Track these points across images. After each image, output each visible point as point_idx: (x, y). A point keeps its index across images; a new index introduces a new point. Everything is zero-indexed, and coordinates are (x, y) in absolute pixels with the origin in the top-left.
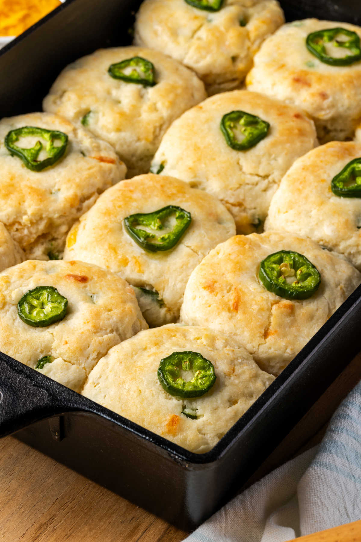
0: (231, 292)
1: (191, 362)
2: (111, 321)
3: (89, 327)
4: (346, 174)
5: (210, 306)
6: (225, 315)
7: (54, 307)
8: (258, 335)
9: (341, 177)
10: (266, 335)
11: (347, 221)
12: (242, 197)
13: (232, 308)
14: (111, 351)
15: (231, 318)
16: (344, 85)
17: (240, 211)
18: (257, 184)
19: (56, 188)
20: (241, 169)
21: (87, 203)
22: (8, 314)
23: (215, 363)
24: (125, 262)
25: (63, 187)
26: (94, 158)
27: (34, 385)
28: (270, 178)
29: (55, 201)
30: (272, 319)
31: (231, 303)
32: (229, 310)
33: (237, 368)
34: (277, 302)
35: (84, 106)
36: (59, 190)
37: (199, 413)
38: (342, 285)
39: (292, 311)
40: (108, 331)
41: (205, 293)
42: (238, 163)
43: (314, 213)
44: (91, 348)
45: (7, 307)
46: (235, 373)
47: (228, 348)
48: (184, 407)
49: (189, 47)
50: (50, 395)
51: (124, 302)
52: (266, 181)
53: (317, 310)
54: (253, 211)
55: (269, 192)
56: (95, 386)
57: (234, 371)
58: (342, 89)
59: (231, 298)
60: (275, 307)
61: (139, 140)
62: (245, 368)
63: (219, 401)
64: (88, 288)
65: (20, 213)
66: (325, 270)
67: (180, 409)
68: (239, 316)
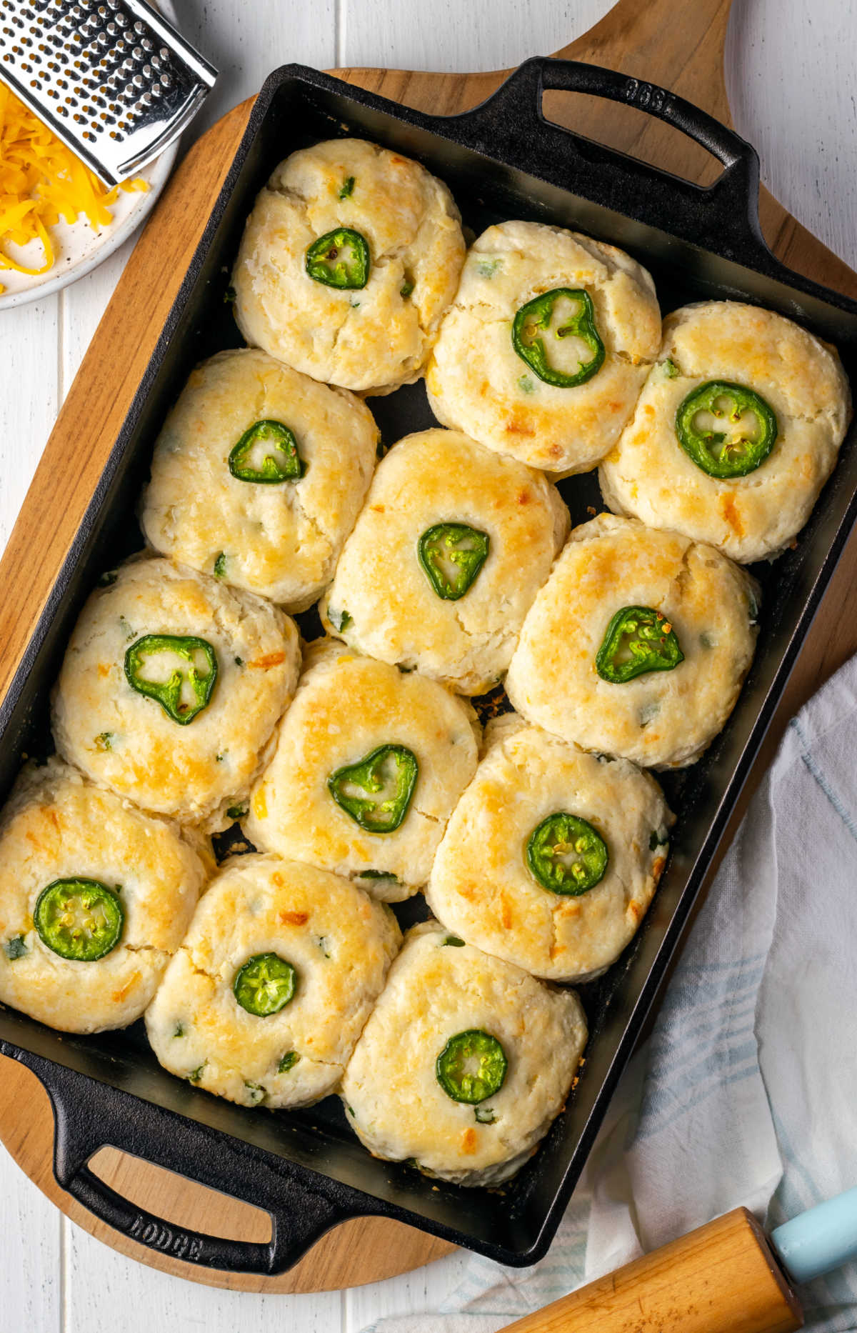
0: (496, 900)
1: (472, 1046)
2: (357, 989)
3: (333, 1011)
4: (614, 646)
5: (473, 922)
6: (496, 936)
7: (281, 987)
8: (543, 959)
9: (609, 653)
10: (552, 952)
11: (626, 723)
12: (470, 667)
13: (503, 925)
14: (368, 1032)
15: (503, 942)
16: (583, 427)
17: (472, 681)
18: (488, 642)
19: (222, 749)
20: (462, 627)
21: (267, 754)
22: (224, 1001)
23: (499, 1024)
24: (344, 851)
25: (232, 745)
26: (256, 665)
27: (309, 1192)
28: (505, 632)
29: (228, 775)
30: (557, 932)
31: (500, 916)
32: (500, 929)
33: (526, 1019)
34: (559, 908)
35: (213, 550)
36: (227, 750)
37: (495, 1113)
38: (635, 839)
39: (579, 912)
40: (357, 1005)
41: (463, 900)
42: (457, 619)
43: (578, 711)
44: (343, 1040)
45: (219, 994)
46: (526, 1029)
47: (509, 990)
48: (476, 1111)
49: (335, 364)
50: (331, 1202)
51: (363, 946)
52: (500, 636)
53: (611, 899)
54: (488, 674)
55: (508, 647)
56: (360, 1087)
57: (523, 1028)
58: (581, 433)
59: (497, 906)
60: (557, 916)
61: (304, 583)
62: (536, 1013)
63: (517, 1092)
64: (312, 931)
65: (184, 803)
66: (610, 820)
67: (473, 1117)
68: (513, 934)
